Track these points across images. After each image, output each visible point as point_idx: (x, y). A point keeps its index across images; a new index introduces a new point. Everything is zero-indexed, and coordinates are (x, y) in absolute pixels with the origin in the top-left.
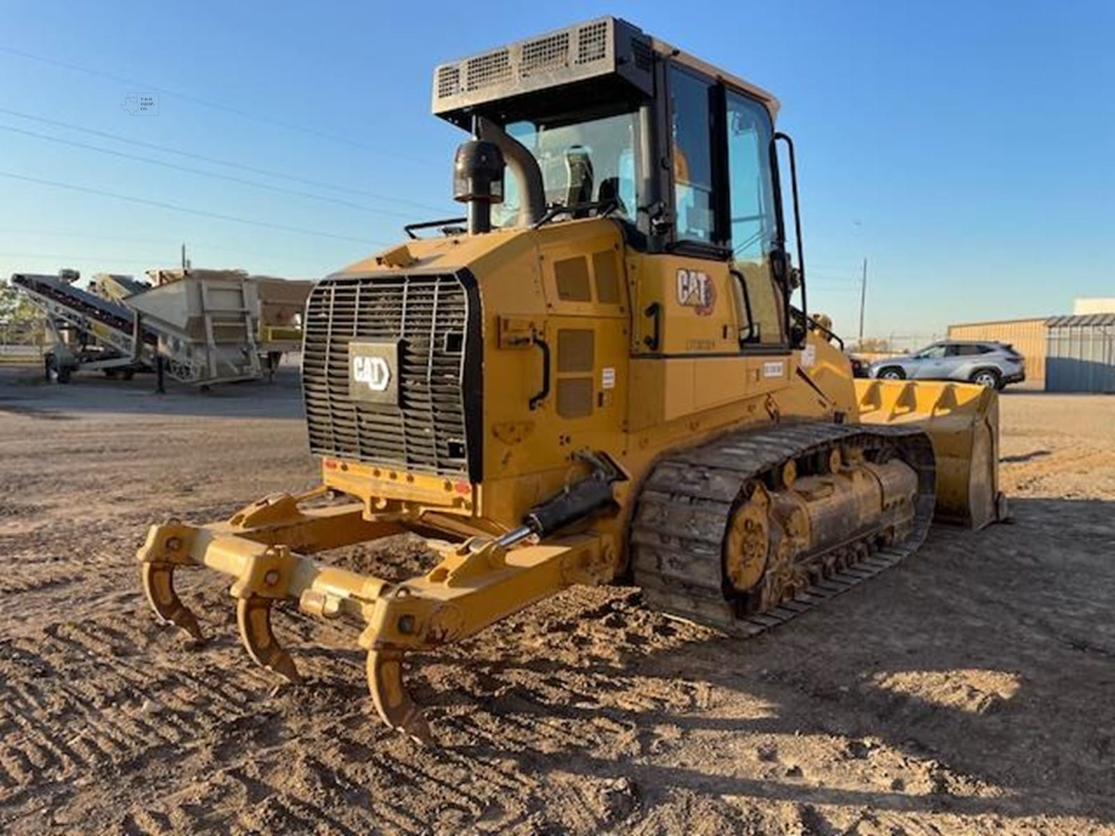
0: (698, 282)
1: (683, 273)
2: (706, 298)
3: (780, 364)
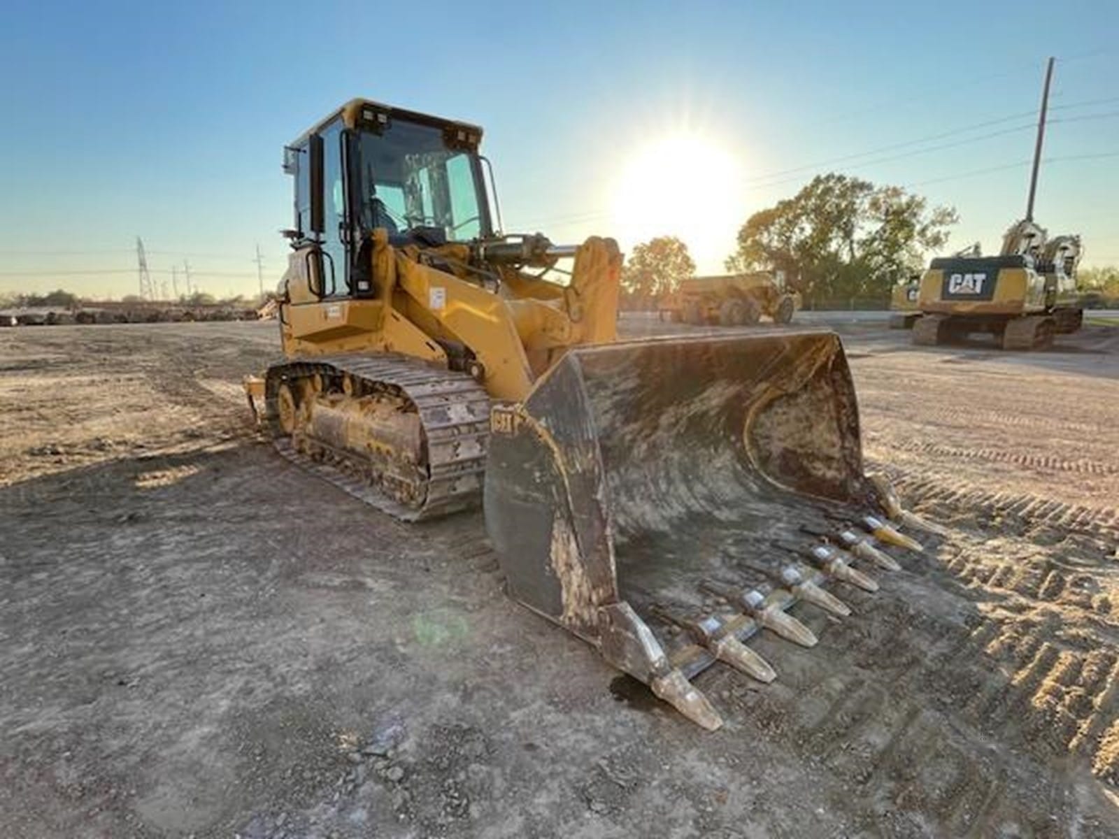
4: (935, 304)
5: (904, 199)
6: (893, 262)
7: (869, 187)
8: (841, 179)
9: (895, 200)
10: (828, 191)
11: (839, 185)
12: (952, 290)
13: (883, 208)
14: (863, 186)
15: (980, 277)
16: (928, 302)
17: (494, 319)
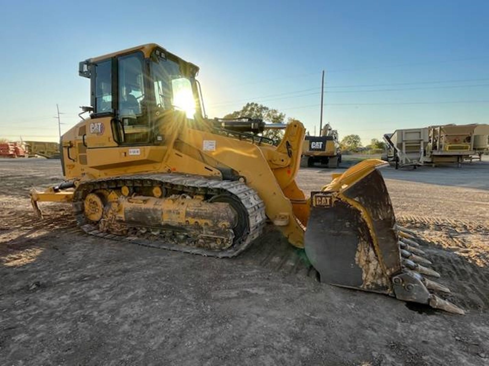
0: (98, 126)
1: (92, 124)
2: (101, 130)
3: (138, 150)
4: (307, 152)
5: (278, 114)
6: (277, 137)
7: (267, 109)
8: (256, 105)
9: (275, 114)
10: (252, 109)
11: (256, 107)
12: (313, 147)
13: (272, 116)
14: (265, 108)
15: (321, 143)
16: (305, 152)
17: (253, 156)
